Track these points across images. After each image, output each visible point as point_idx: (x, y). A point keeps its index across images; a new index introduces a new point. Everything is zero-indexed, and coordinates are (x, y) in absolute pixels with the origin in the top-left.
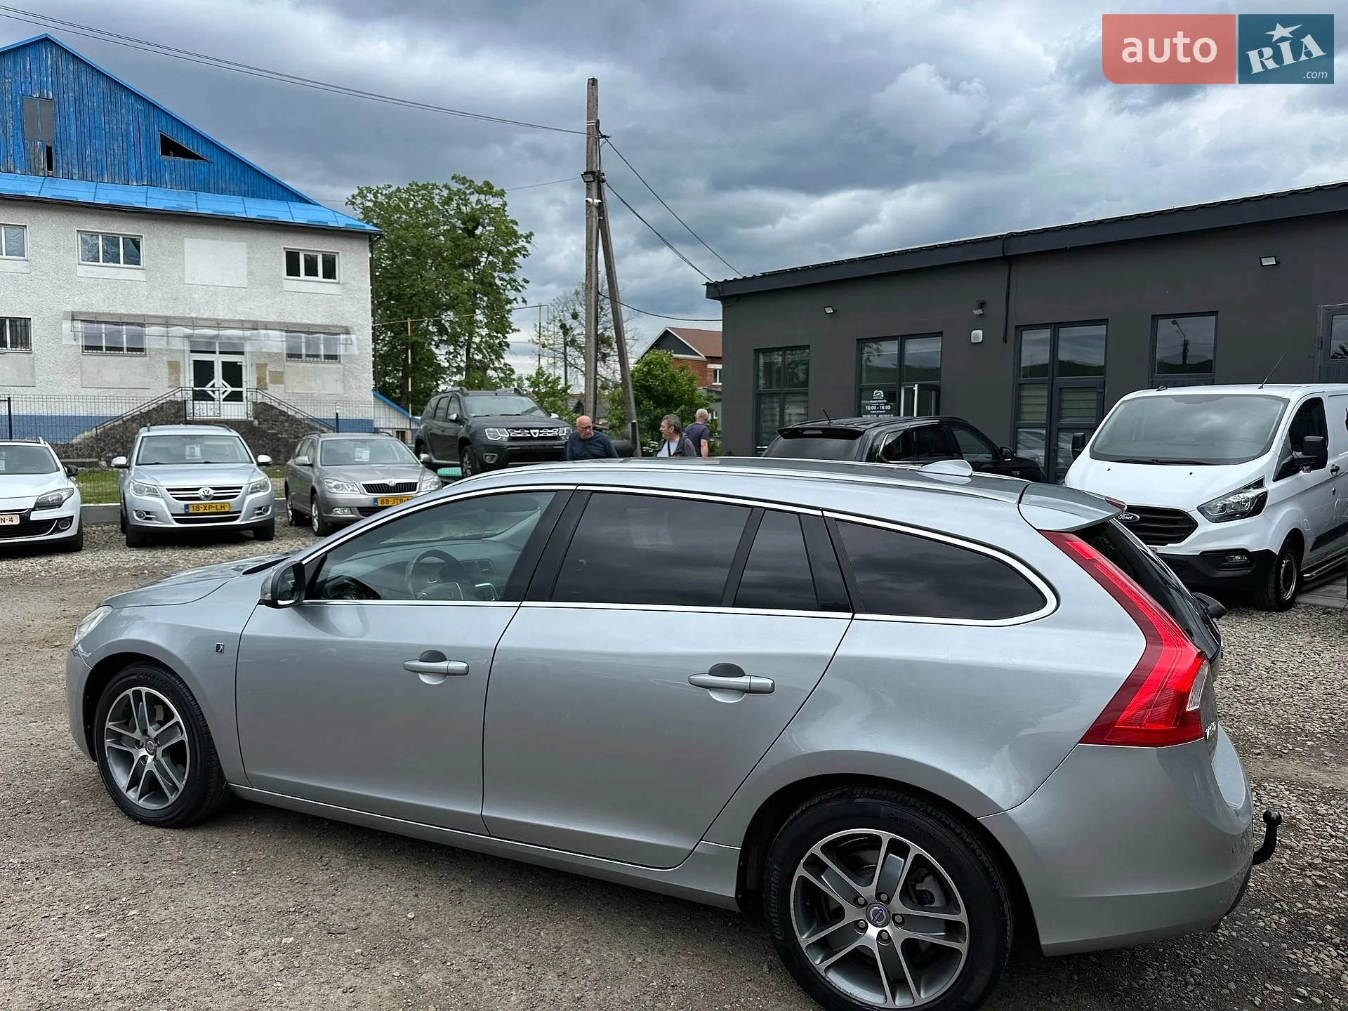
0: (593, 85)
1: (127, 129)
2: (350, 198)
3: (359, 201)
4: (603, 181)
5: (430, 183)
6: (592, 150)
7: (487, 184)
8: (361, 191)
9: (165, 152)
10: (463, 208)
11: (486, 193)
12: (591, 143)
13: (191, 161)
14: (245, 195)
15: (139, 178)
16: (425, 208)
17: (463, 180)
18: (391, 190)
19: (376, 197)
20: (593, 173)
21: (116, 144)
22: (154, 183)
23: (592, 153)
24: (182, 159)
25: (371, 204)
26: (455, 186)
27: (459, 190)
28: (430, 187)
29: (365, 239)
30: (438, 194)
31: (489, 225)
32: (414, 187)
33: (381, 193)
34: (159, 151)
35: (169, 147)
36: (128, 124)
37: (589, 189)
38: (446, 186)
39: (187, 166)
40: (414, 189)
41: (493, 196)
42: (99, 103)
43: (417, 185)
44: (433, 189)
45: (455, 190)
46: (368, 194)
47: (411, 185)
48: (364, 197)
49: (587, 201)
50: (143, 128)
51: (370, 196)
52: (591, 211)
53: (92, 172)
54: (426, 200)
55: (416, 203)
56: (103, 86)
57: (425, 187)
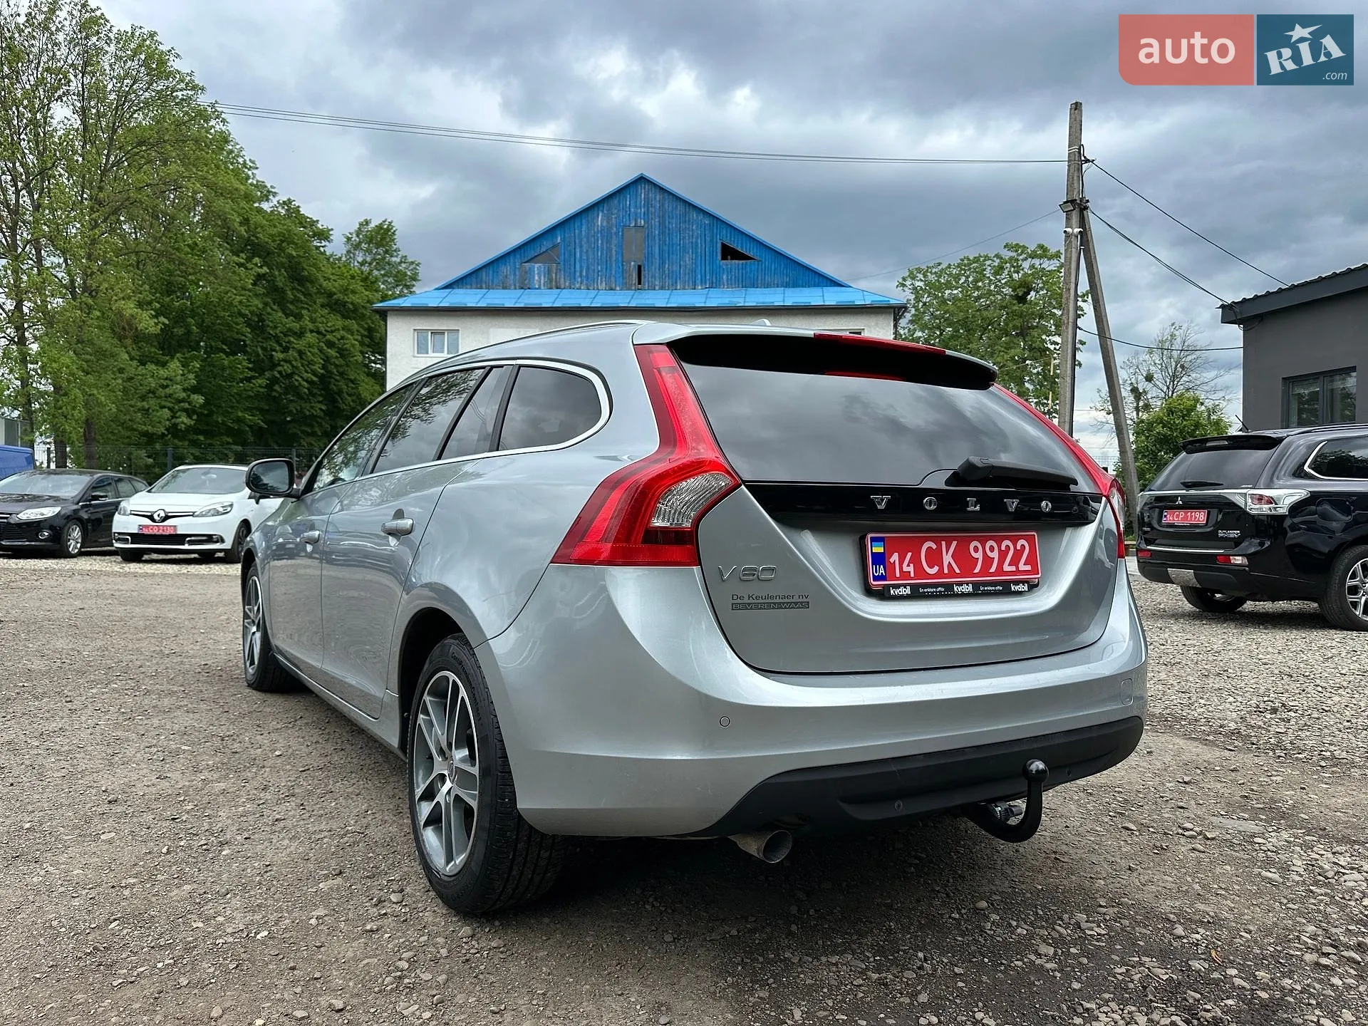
0: (1076, 109)
1: (696, 242)
2: (901, 281)
3: (908, 283)
4: (1086, 208)
5: (982, 255)
6: (1073, 178)
7: (1041, 247)
8: (911, 273)
9: (724, 258)
10: (1015, 276)
11: (1040, 257)
12: (1072, 171)
13: (744, 262)
14: (787, 286)
15: (703, 282)
16: (976, 281)
17: (1015, 247)
18: (940, 268)
19: (925, 276)
20: (1073, 202)
21: (687, 256)
22: (714, 285)
23: (1073, 180)
24: (737, 261)
25: (921, 284)
26: (1007, 254)
27: (1011, 258)
28: (982, 259)
29: (890, 313)
30: (989, 265)
31: (1042, 289)
32: (966, 262)
33: (931, 272)
34: (719, 257)
35: (729, 253)
36: (697, 238)
37: (1068, 219)
38: (997, 256)
39: (740, 266)
40: (965, 264)
41: (1049, 259)
42: (676, 224)
43: (969, 259)
44: (985, 260)
45: (1007, 258)
46: (918, 275)
47: (962, 260)
48: (914, 278)
49: (1065, 232)
50: (708, 239)
51: (921, 276)
52: (1071, 242)
53: (669, 283)
54: (977, 272)
55: (968, 277)
56: (680, 208)
57: (976, 260)
